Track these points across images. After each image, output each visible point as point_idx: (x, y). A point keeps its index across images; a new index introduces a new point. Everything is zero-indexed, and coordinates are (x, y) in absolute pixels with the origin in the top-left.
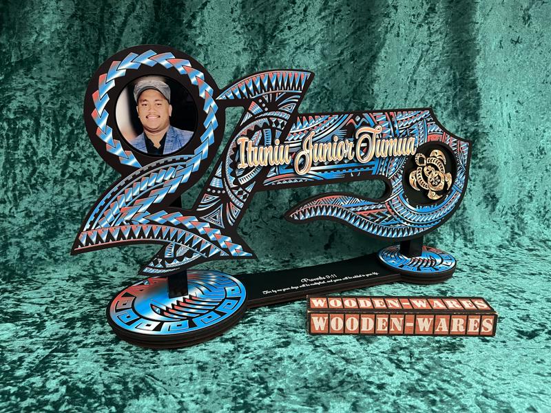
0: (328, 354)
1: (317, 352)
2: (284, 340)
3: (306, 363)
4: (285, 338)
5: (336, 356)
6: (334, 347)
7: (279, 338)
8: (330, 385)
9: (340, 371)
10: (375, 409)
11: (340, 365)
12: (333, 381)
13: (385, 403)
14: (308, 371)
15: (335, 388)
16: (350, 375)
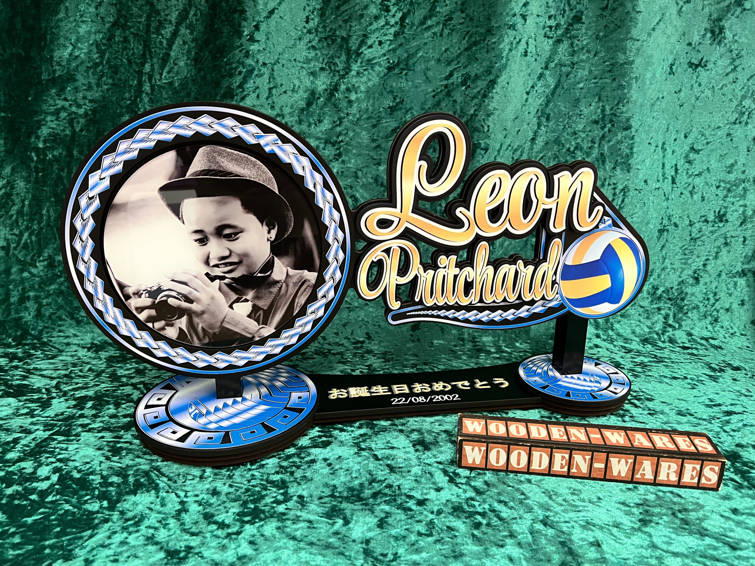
0: (372, 459)
1: (359, 456)
2: (324, 439)
3: (341, 468)
4: (326, 437)
5: (381, 462)
6: (383, 451)
7: (320, 437)
8: (362, 495)
9: (379, 481)
10: (405, 527)
11: (382, 473)
12: (367, 491)
13: (419, 521)
14: (341, 478)
15: (366, 499)
16: (390, 486)
